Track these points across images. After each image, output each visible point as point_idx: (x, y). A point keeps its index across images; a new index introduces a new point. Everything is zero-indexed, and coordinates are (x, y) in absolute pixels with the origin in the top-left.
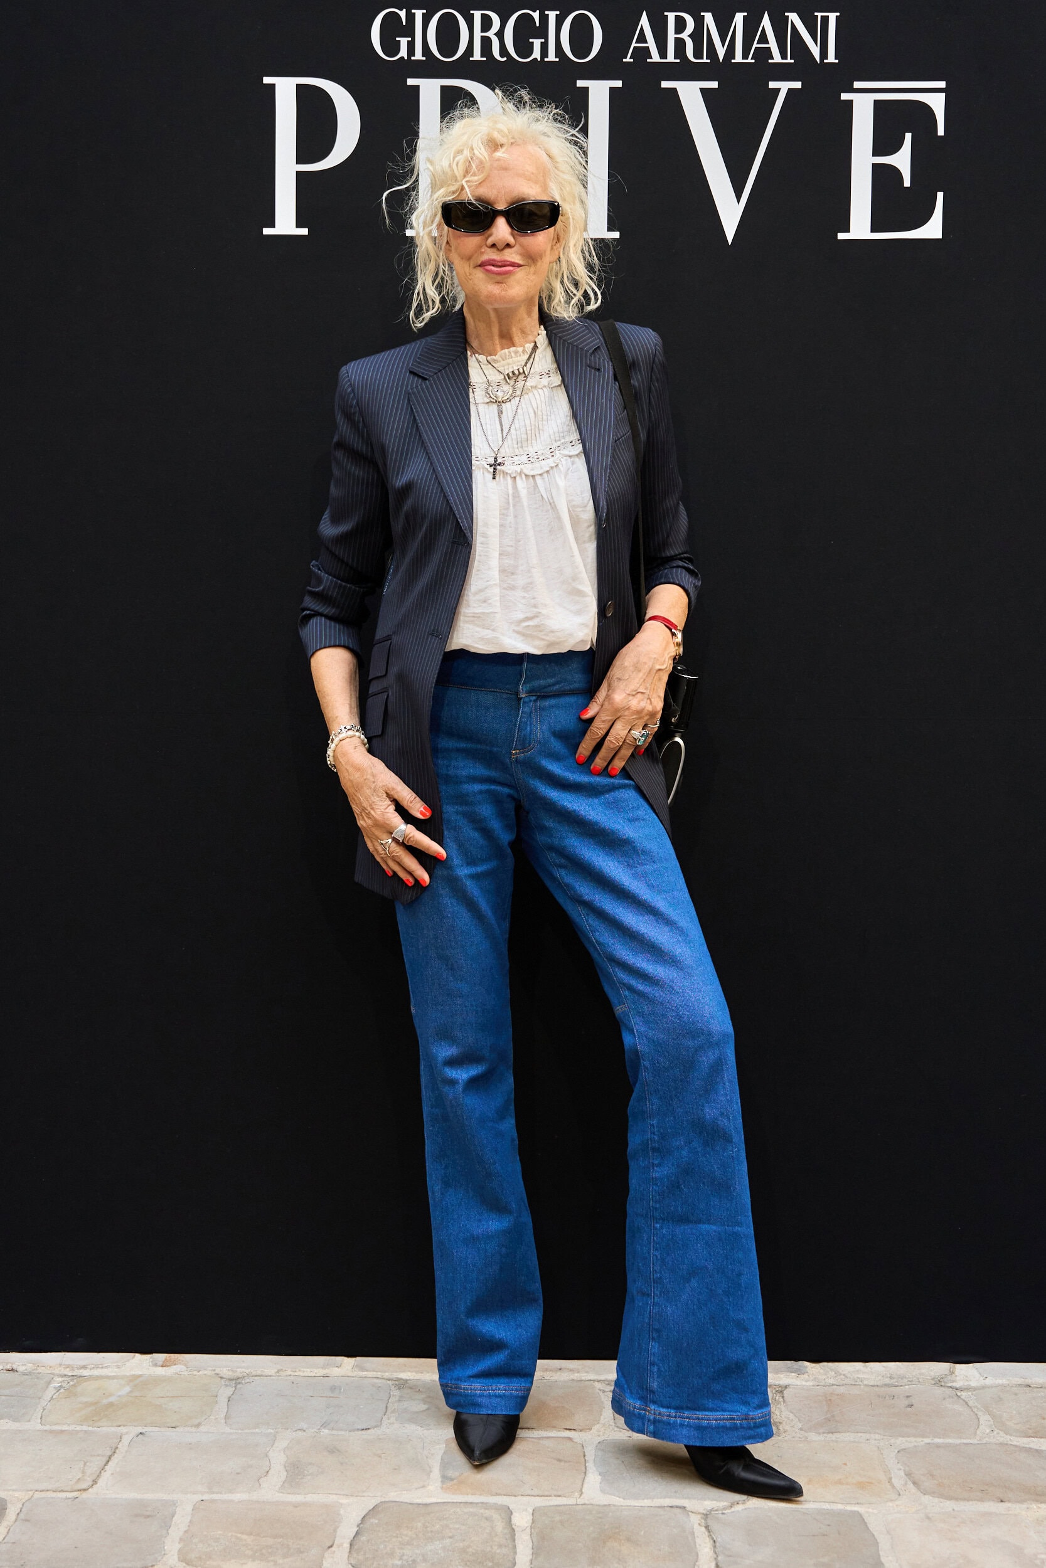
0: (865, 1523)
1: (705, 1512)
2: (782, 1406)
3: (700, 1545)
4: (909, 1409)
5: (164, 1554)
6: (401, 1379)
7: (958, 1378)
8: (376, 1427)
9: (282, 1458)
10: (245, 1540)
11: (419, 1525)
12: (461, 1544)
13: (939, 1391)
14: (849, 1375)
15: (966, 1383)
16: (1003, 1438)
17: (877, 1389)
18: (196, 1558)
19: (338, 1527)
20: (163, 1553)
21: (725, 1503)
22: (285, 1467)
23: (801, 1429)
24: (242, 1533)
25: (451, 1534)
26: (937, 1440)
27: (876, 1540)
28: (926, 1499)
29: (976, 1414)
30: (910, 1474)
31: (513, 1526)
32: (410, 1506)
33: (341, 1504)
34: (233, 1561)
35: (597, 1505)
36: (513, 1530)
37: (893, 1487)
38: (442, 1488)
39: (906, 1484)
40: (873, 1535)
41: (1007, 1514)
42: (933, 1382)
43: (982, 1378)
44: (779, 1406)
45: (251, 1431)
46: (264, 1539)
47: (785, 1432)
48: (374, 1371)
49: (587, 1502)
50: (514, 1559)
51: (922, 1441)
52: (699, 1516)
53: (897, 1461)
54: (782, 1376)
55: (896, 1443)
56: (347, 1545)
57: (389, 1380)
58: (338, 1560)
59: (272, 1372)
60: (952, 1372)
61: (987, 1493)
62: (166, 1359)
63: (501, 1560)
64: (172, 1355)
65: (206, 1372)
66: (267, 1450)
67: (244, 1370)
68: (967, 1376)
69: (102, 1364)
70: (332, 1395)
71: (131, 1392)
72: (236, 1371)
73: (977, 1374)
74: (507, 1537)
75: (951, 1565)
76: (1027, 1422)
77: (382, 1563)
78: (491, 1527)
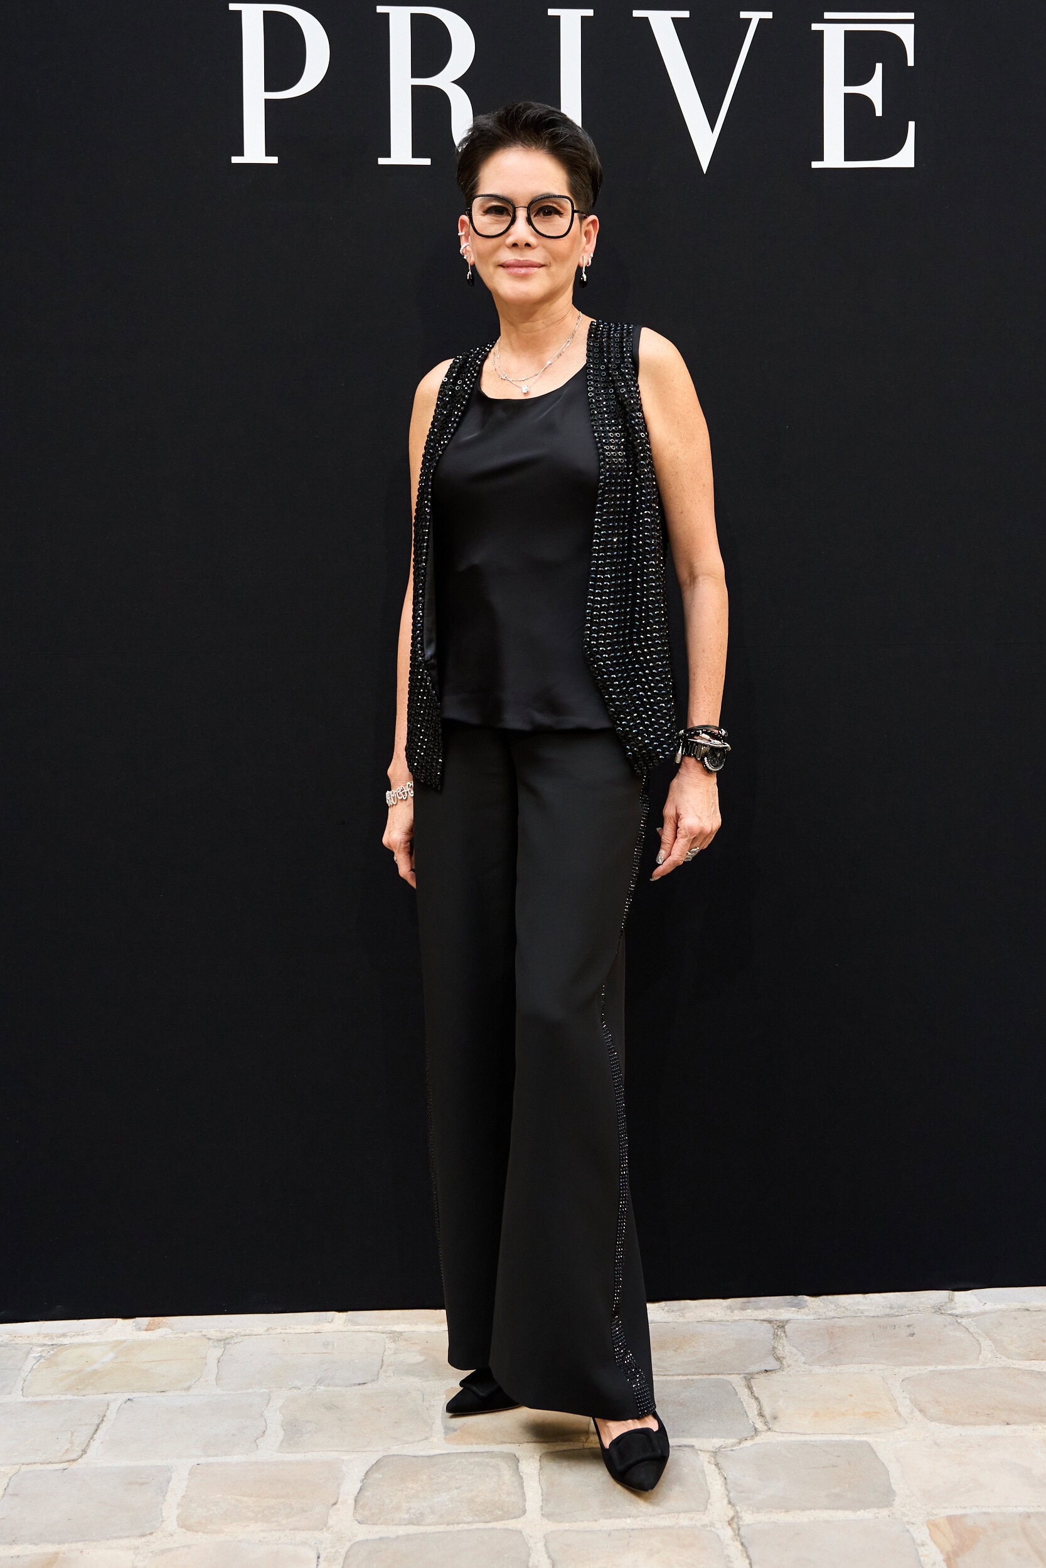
0: (875, 1453)
1: (713, 1450)
2: (784, 1341)
3: (711, 1483)
4: (911, 1338)
5: (163, 1522)
6: (395, 1331)
7: (957, 1305)
8: (373, 1381)
9: (278, 1417)
10: (246, 1502)
11: (425, 1477)
12: (469, 1495)
13: (939, 1319)
14: (849, 1307)
15: (965, 1311)
16: (1004, 1361)
17: (877, 1319)
18: (197, 1523)
19: (341, 1484)
20: (161, 1519)
21: (732, 1440)
22: (282, 1426)
23: (805, 1363)
24: (242, 1495)
25: (457, 1485)
26: (941, 1367)
27: (886, 1468)
28: (933, 1426)
29: (977, 1340)
30: (916, 1402)
31: (521, 1474)
32: (414, 1459)
33: (343, 1461)
34: (235, 1524)
36: (520, 1477)
37: (900, 1415)
38: (445, 1439)
39: (912, 1412)
40: (883, 1464)
41: (1013, 1437)
42: (933, 1310)
43: (981, 1304)
44: (781, 1341)
45: (244, 1391)
46: (265, 1499)
47: (789, 1366)
48: (367, 1324)
50: (524, 1506)
51: (926, 1369)
52: (707, 1454)
53: (902, 1390)
54: (782, 1311)
55: (900, 1372)
56: (351, 1502)
57: (383, 1333)
58: (343, 1517)
59: (261, 1330)
60: (951, 1300)
61: (993, 1417)
62: (149, 1323)
63: (511, 1508)
64: (156, 1319)
65: (192, 1334)
66: (263, 1410)
67: (232, 1330)
68: (966, 1303)
69: (83, 1331)
70: (325, 1351)
71: (115, 1358)
72: (224, 1332)
73: (976, 1300)
74: (515, 1485)
75: (962, 1489)
76: (1029, 1345)
77: (388, 1517)
78: (499, 1476)
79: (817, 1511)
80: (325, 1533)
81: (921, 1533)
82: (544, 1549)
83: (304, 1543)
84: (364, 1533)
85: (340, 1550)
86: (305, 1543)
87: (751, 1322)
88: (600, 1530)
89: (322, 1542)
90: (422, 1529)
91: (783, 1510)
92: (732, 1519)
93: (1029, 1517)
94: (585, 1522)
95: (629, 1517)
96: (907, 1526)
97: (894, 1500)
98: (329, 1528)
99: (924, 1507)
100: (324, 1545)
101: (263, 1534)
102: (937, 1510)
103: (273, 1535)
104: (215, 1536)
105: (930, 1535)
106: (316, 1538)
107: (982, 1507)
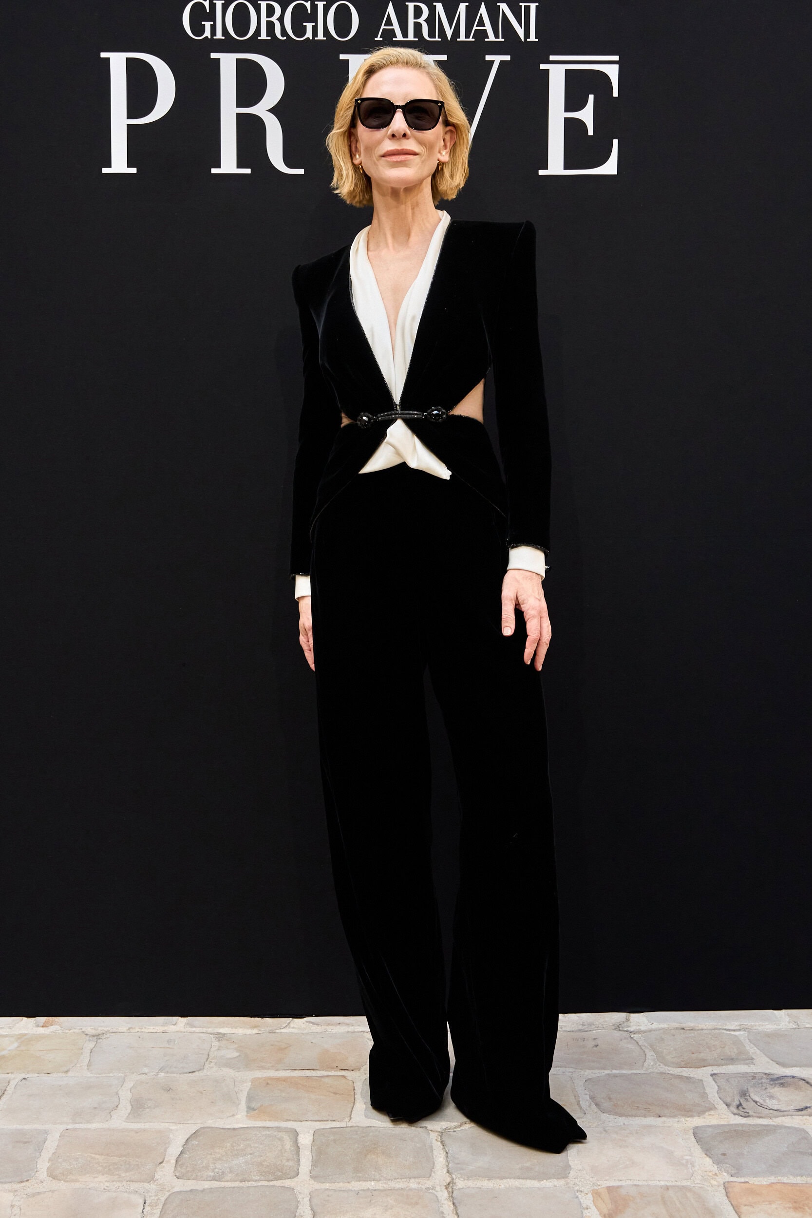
1: (440, 1131)
3: (436, 1156)
4: (595, 1048)
5: (36, 1172)
6: (221, 1033)
8: (200, 1070)
9: (129, 1095)
10: (98, 1159)
11: (229, 1144)
12: (259, 1159)
13: (617, 1034)
15: (638, 1028)
16: (662, 1068)
17: (573, 1034)
18: (60, 1174)
19: (167, 1148)
21: (456, 1124)
22: (130, 1102)
24: (96, 1154)
25: (251, 1152)
26: (614, 1072)
28: (604, 1116)
29: (644, 1051)
30: (594, 1097)
31: (299, 1144)
33: (171, 1130)
34: (88, 1175)
35: (361, 1127)
36: (298, 1147)
37: (581, 1108)
38: (247, 1116)
39: (590, 1105)
41: (663, 1126)
42: (614, 1027)
43: (649, 1024)
45: (107, 1075)
46: (112, 1158)
48: (201, 1027)
49: (355, 1125)
50: (298, 1170)
51: (604, 1072)
52: (436, 1134)
53: (584, 1088)
55: (584, 1074)
56: (173, 1161)
57: (211, 1034)
58: (166, 1173)
59: (124, 1029)
60: (628, 1020)
61: (649, 1111)
62: (46, 1021)
63: (288, 1171)
64: (50, 1018)
65: (76, 1031)
66: (118, 1089)
67: (104, 1028)
68: (638, 1022)
70: (168, 1046)
71: (18, 1047)
72: (97, 1029)
73: (645, 1020)
74: (294, 1153)
75: (620, 1166)
76: (681, 1056)
77: (199, 1175)
78: (282, 1146)
79: (512, 1180)
80: (151, 1185)
81: (587, 1200)
82: (308, 1203)
83: (135, 1192)
84: (180, 1185)
85: (161, 1198)
86: (137, 1191)
88: (351, 1190)
89: (149, 1191)
90: (222, 1184)
91: (487, 1179)
92: (449, 1183)
93: (668, 1189)
94: (341, 1183)
95: (374, 1180)
96: (577, 1194)
97: (569, 1173)
98: (156, 1181)
99: (591, 1179)
100: (150, 1194)
101: (108, 1184)
102: (600, 1182)
103: (114, 1185)
104: (72, 1184)
105: (593, 1201)
106: (144, 1188)
107: (634, 1180)
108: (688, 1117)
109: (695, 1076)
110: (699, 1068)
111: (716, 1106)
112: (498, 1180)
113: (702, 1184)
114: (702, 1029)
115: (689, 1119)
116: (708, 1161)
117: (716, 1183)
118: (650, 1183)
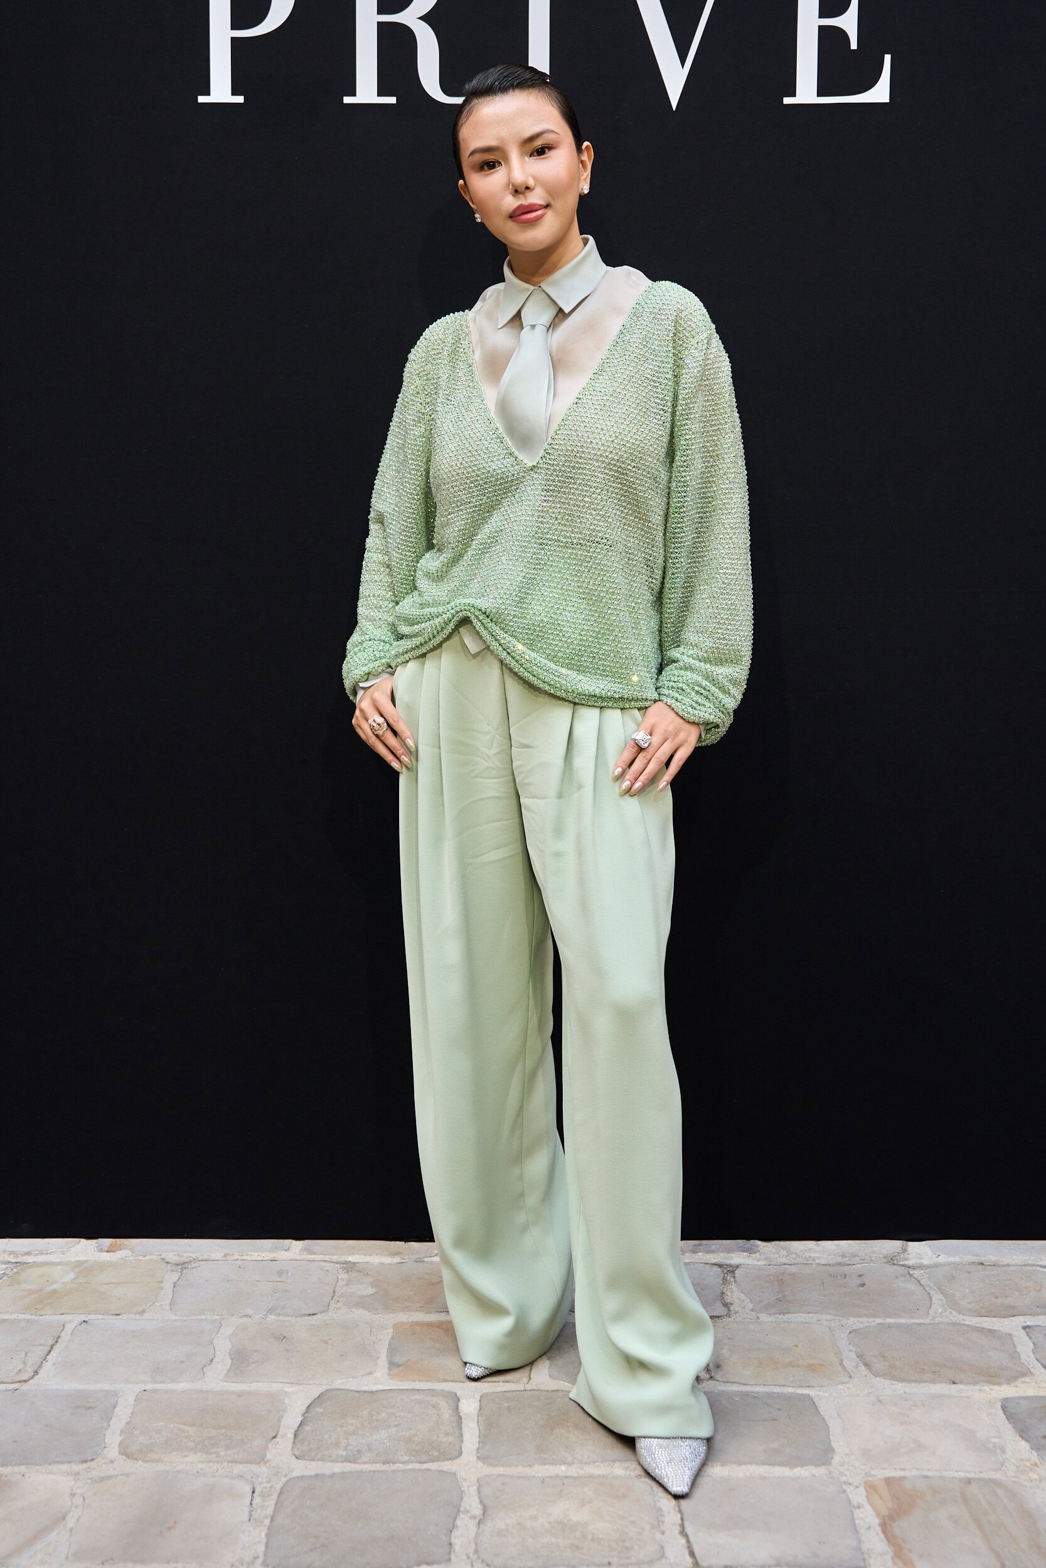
0: (816, 1407)
2: (734, 1287)
4: (861, 1289)
5: (105, 1447)
6: (350, 1262)
8: (323, 1312)
9: (228, 1345)
10: (187, 1431)
11: (365, 1413)
12: (407, 1433)
13: (891, 1270)
14: (801, 1254)
15: (918, 1262)
16: (956, 1317)
17: (829, 1268)
18: (137, 1451)
19: (282, 1417)
20: (103, 1446)
22: (230, 1354)
23: (752, 1310)
24: (184, 1424)
25: (396, 1423)
26: (889, 1320)
27: (827, 1424)
28: (879, 1381)
29: (929, 1293)
30: (862, 1356)
31: (460, 1413)
32: (356, 1394)
33: (286, 1393)
34: (174, 1453)
35: (545, 1391)
36: (460, 1418)
37: (845, 1369)
38: (389, 1375)
39: (857, 1366)
40: (824, 1419)
41: (958, 1397)
42: (885, 1261)
43: (934, 1256)
44: (730, 1286)
45: (199, 1317)
46: (207, 1430)
47: (736, 1313)
48: (322, 1254)
49: (536, 1388)
50: (461, 1448)
51: (874, 1321)
53: (848, 1342)
54: (733, 1255)
55: (847, 1323)
56: (291, 1436)
57: (337, 1263)
58: (281, 1452)
59: (219, 1256)
60: (905, 1250)
61: (940, 1375)
62: (111, 1244)
63: (448, 1449)
64: (118, 1240)
65: (152, 1257)
66: (213, 1337)
67: (190, 1255)
68: (920, 1254)
69: (46, 1251)
70: (279, 1280)
71: (75, 1278)
72: (182, 1256)
73: (930, 1252)
74: (454, 1425)
75: (903, 1450)
76: (980, 1301)
77: (326, 1453)
78: (438, 1415)
79: (753, 1466)
80: (262, 1467)
81: (858, 1496)
82: (476, 1493)
83: (240, 1477)
84: (300, 1468)
85: (276, 1486)
86: (242, 1476)
87: (701, 1265)
88: (534, 1477)
89: (258, 1476)
90: (358, 1467)
93: (970, 1483)
94: (520, 1467)
95: (564, 1464)
96: (844, 1486)
97: (832, 1458)
98: (267, 1462)
99: (863, 1467)
100: (260, 1480)
101: (201, 1466)
102: (876, 1471)
103: (211, 1467)
104: (154, 1465)
105: (867, 1497)
106: (253, 1472)
107: (922, 1469)
108: (994, 1384)
109: (1001, 1329)
110: (1006, 1317)
111: (1033, 1370)
112: (734, 1466)
113: (1017, 1477)
114: (1008, 1265)
115: (996, 1387)
116: (1024, 1445)
117: (1036, 1477)
118: (945, 1474)
